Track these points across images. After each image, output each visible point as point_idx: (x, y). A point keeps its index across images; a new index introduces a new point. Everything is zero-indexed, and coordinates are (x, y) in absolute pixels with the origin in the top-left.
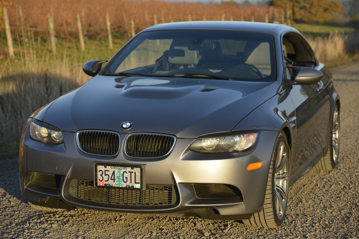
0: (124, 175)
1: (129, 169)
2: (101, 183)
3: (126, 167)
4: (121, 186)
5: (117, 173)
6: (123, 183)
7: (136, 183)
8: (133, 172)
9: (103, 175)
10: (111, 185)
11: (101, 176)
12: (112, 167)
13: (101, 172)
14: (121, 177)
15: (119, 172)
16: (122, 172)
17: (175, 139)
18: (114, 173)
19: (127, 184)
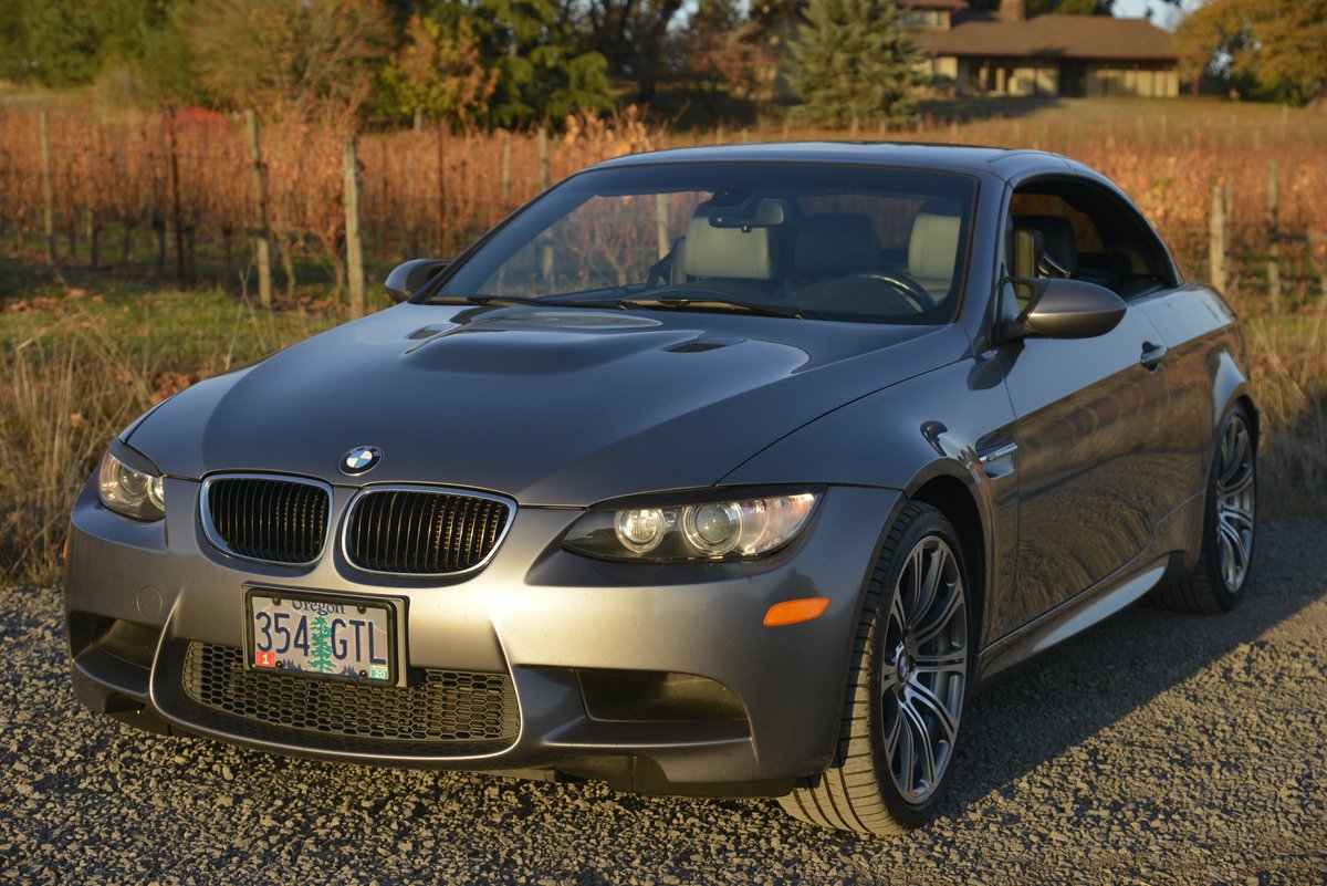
0: (337, 632)
1: (351, 612)
2: (265, 656)
3: (341, 604)
4: (327, 669)
5: (314, 623)
6: (332, 659)
7: (374, 661)
8: (363, 624)
9: (272, 630)
10: (296, 665)
11: (265, 635)
12: (297, 603)
13: (264, 619)
14: (325, 640)
15: (321, 621)
16: (329, 620)
17: (511, 510)
18: (303, 624)
19: (347, 663)
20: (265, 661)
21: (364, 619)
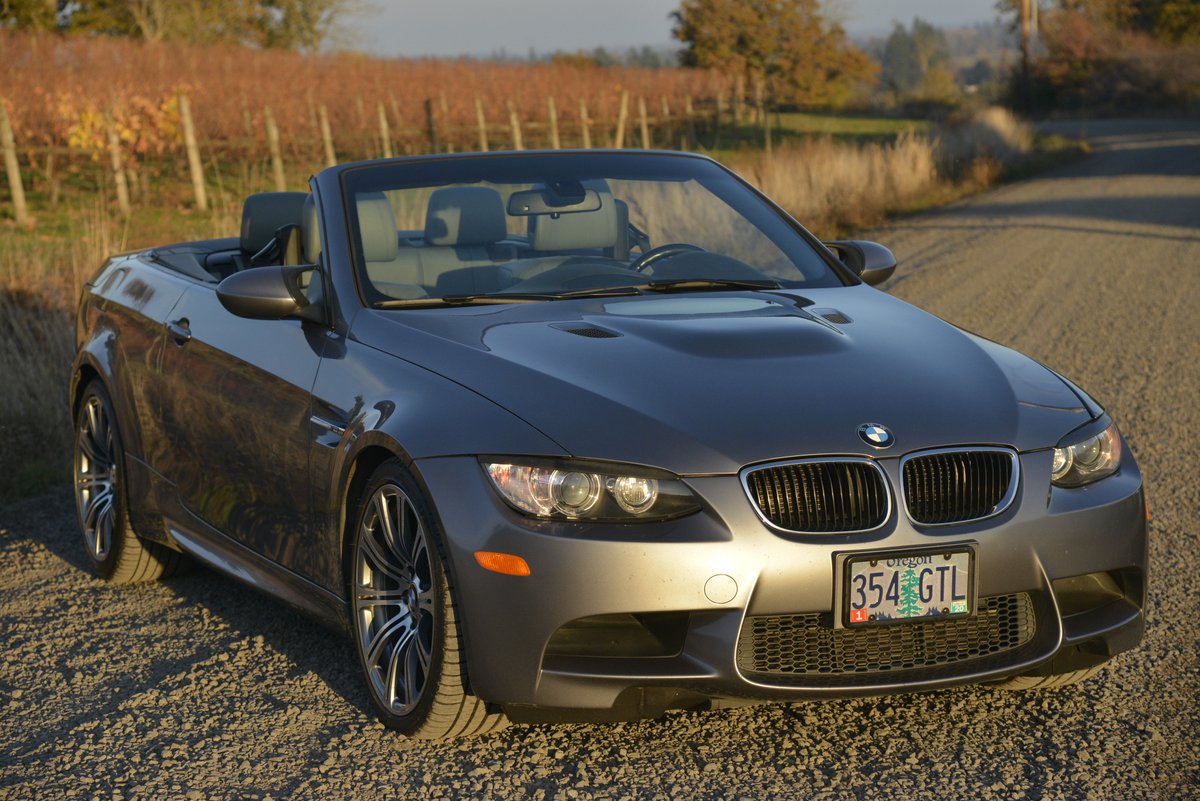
0: (924, 580)
1: (938, 561)
2: (859, 613)
3: (929, 555)
4: (914, 613)
5: (905, 576)
6: (919, 604)
7: (955, 598)
8: (948, 568)
9: (866, 589)
10: (886, 615)
11: (859, 594)
12: (891, 561)
13: (860, 581)
14: (913, 589)
15: (910, 573)
16: (917, 572)
17: (1014, 457)
18: (895, 579)
19: (931, 604)
20: (858, 617)
21: (949, 564)
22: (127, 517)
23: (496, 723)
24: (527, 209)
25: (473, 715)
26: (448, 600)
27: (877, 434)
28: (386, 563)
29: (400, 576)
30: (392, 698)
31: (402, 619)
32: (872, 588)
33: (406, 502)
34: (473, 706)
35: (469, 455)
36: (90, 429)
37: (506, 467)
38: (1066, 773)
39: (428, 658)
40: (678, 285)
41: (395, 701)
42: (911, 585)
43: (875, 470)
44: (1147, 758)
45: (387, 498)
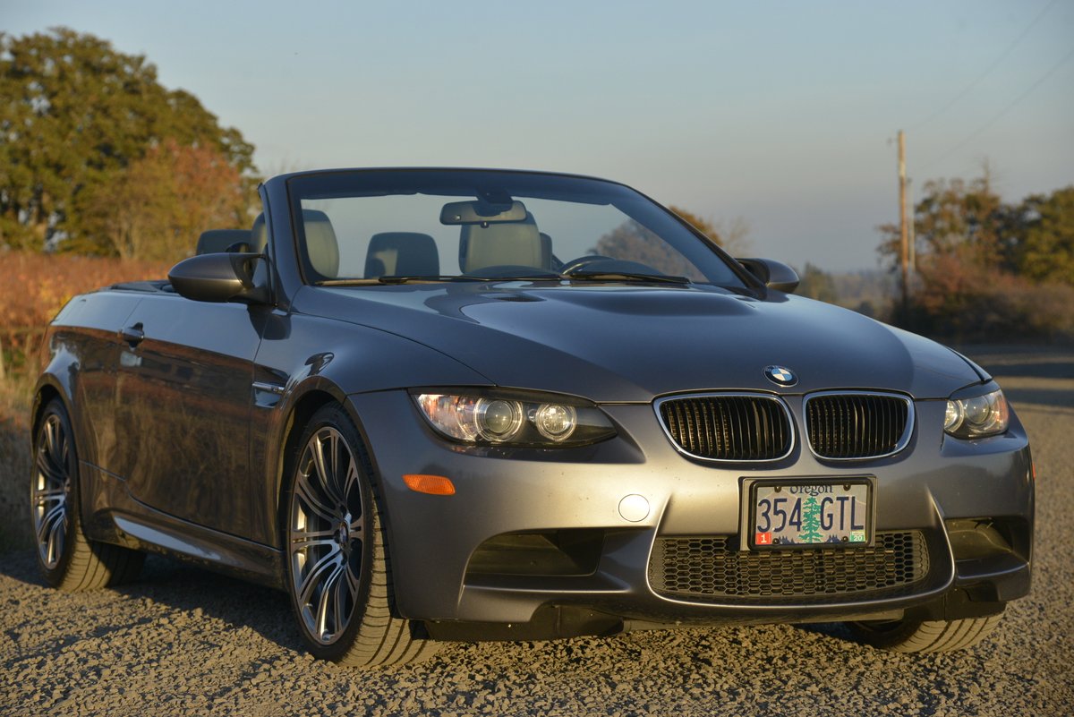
0: (825, 508)
1: (838, 491)
2: (763, 536)
3: (830, 485)
4: (816, 539)
5: (807, 503)
6: (820, 531)
7: (854, 528)
8: (847, 498)
9: (771, 514)
10: (789, 540)
11: (764, 518)
12: (794, 488)
13: (765, 505)
14: (814, 516)
15: (812, 501)
16: (819, 500)
17: (909, 403)
18: (798, 506)
19: (832, 532)
20: (763, 540)
21: (849, 494)
22: (79, 522)
23: (420, 650)
24: (458, 217)
25: (398, 639)
26: (377, 525)
27: (781, 374)
28: (320, 505)
29: (332, 516)
30: (323, 630)
31: (333, 557)
32: (776, 513)
33: (340, 439)
34: (399, 629)
35: (400, 389)
36: (47, 448)
37: (434, 397)
38: (959, 699)
39: (356, 582)
40: (597, 277)
41: (325, 633)
42: (812, 513)
43: (780, 407)
44: (1035, 696)
45: (322, 442)
